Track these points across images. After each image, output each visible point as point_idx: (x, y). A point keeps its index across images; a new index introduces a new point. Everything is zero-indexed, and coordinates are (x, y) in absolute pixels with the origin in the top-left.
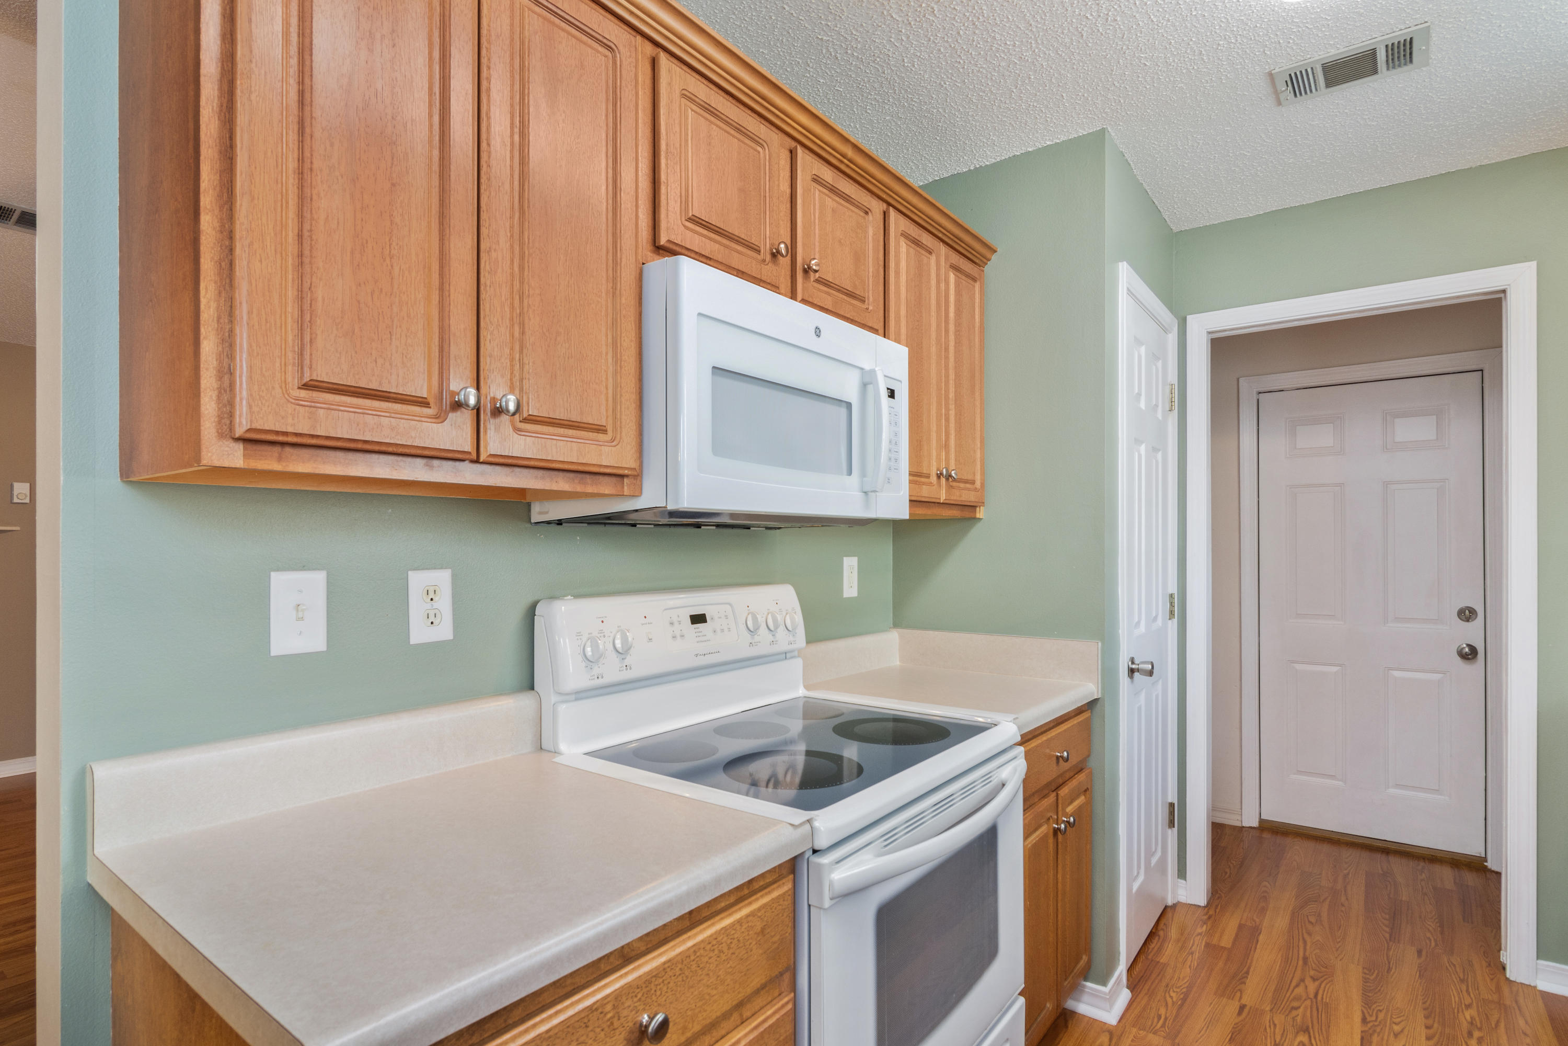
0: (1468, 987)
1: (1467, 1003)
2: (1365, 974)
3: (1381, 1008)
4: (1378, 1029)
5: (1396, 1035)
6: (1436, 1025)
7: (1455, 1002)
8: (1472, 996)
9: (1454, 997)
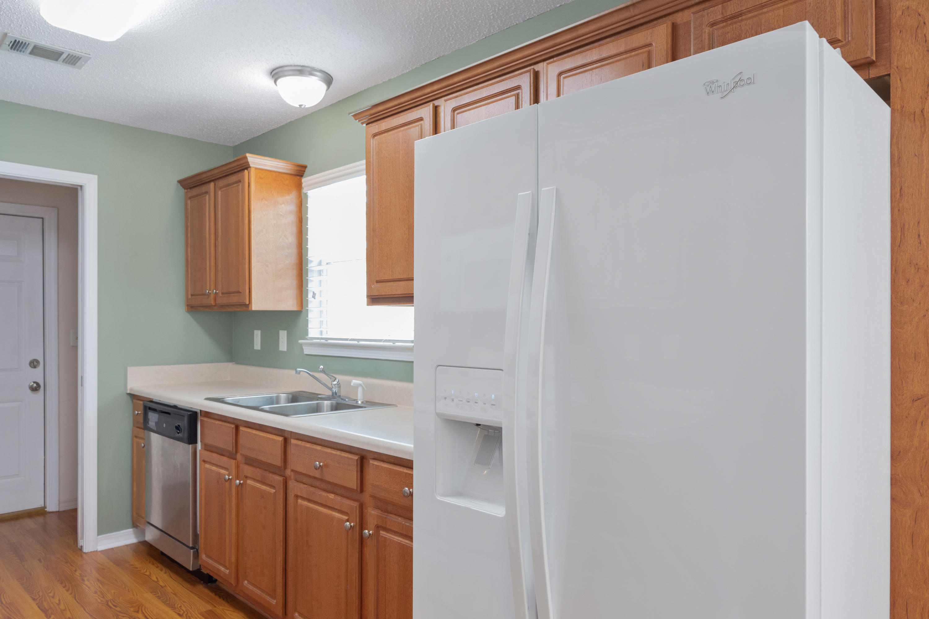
0: (70, 563)
1: (74, 570)
2: (20, 581)
3: (38, 591)
4: (43, 599)
5: (53, 597)
6: (67, 584)
7: (69, 572)
8: (75, 566)
9: (68, 570)
